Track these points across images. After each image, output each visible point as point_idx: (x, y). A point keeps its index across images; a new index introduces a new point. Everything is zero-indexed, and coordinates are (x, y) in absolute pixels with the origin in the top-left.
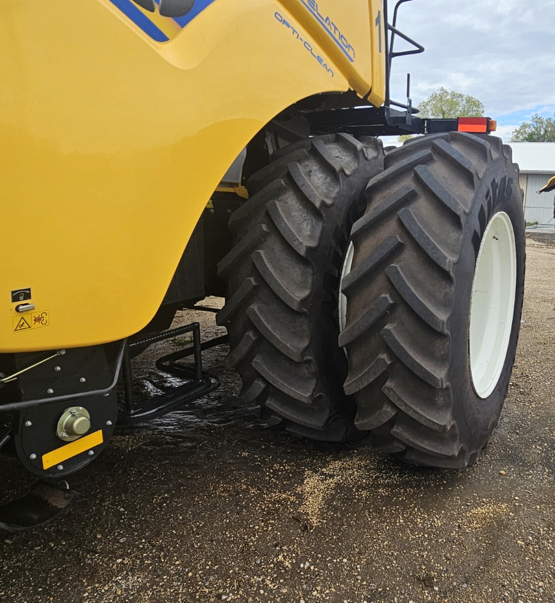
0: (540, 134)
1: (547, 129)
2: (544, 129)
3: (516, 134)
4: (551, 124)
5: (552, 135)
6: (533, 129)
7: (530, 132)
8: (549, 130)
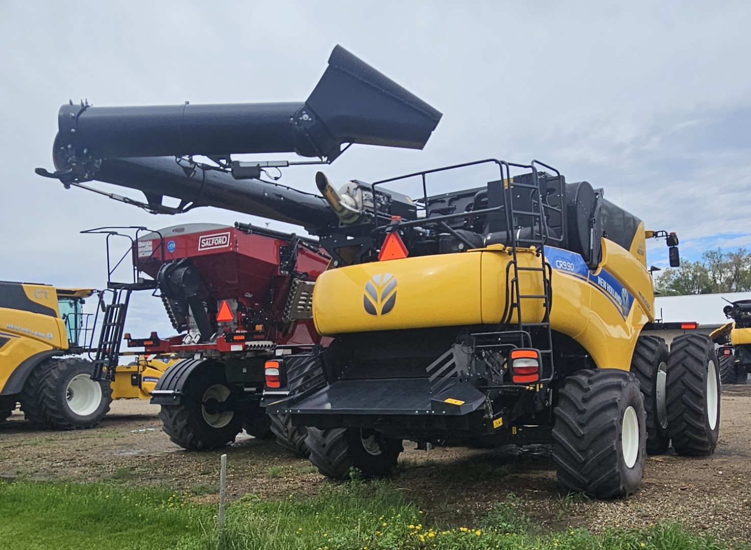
0: (688, 280)
1: (695, 273)
2: (692, 274)
3: (658, 281)
4: (700, 268)
5: (703, 279)
6: (679, 275)
7: (676, 278)
8: (699, 274)
